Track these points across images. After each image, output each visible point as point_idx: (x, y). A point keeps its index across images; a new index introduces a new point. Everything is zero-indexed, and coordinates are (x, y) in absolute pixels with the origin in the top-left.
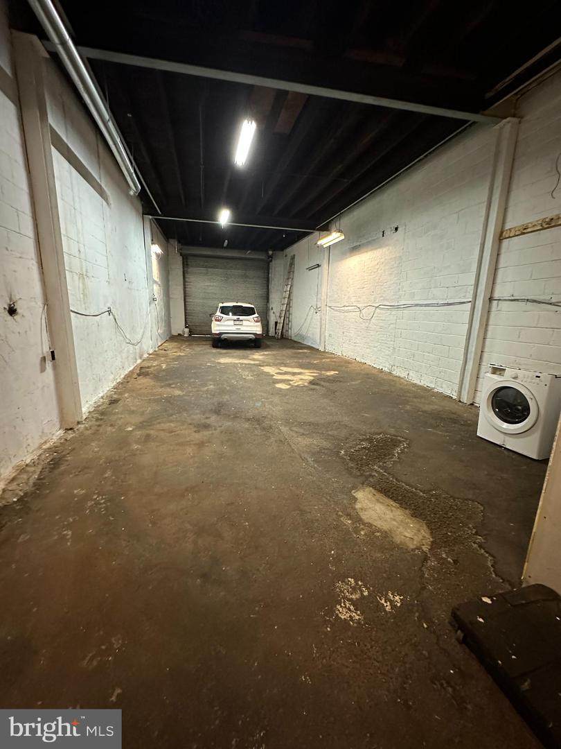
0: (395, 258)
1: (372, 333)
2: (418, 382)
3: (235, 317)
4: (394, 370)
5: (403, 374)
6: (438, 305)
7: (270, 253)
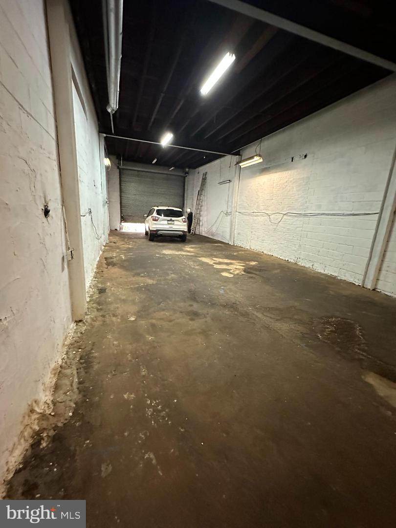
0: (303, 178)
1: (280, 233)
2: (322, 272)
3: (169, 218)
4: (300, 261)
5: (308, 265)
6: (343, 215)
7: (187, 170)
